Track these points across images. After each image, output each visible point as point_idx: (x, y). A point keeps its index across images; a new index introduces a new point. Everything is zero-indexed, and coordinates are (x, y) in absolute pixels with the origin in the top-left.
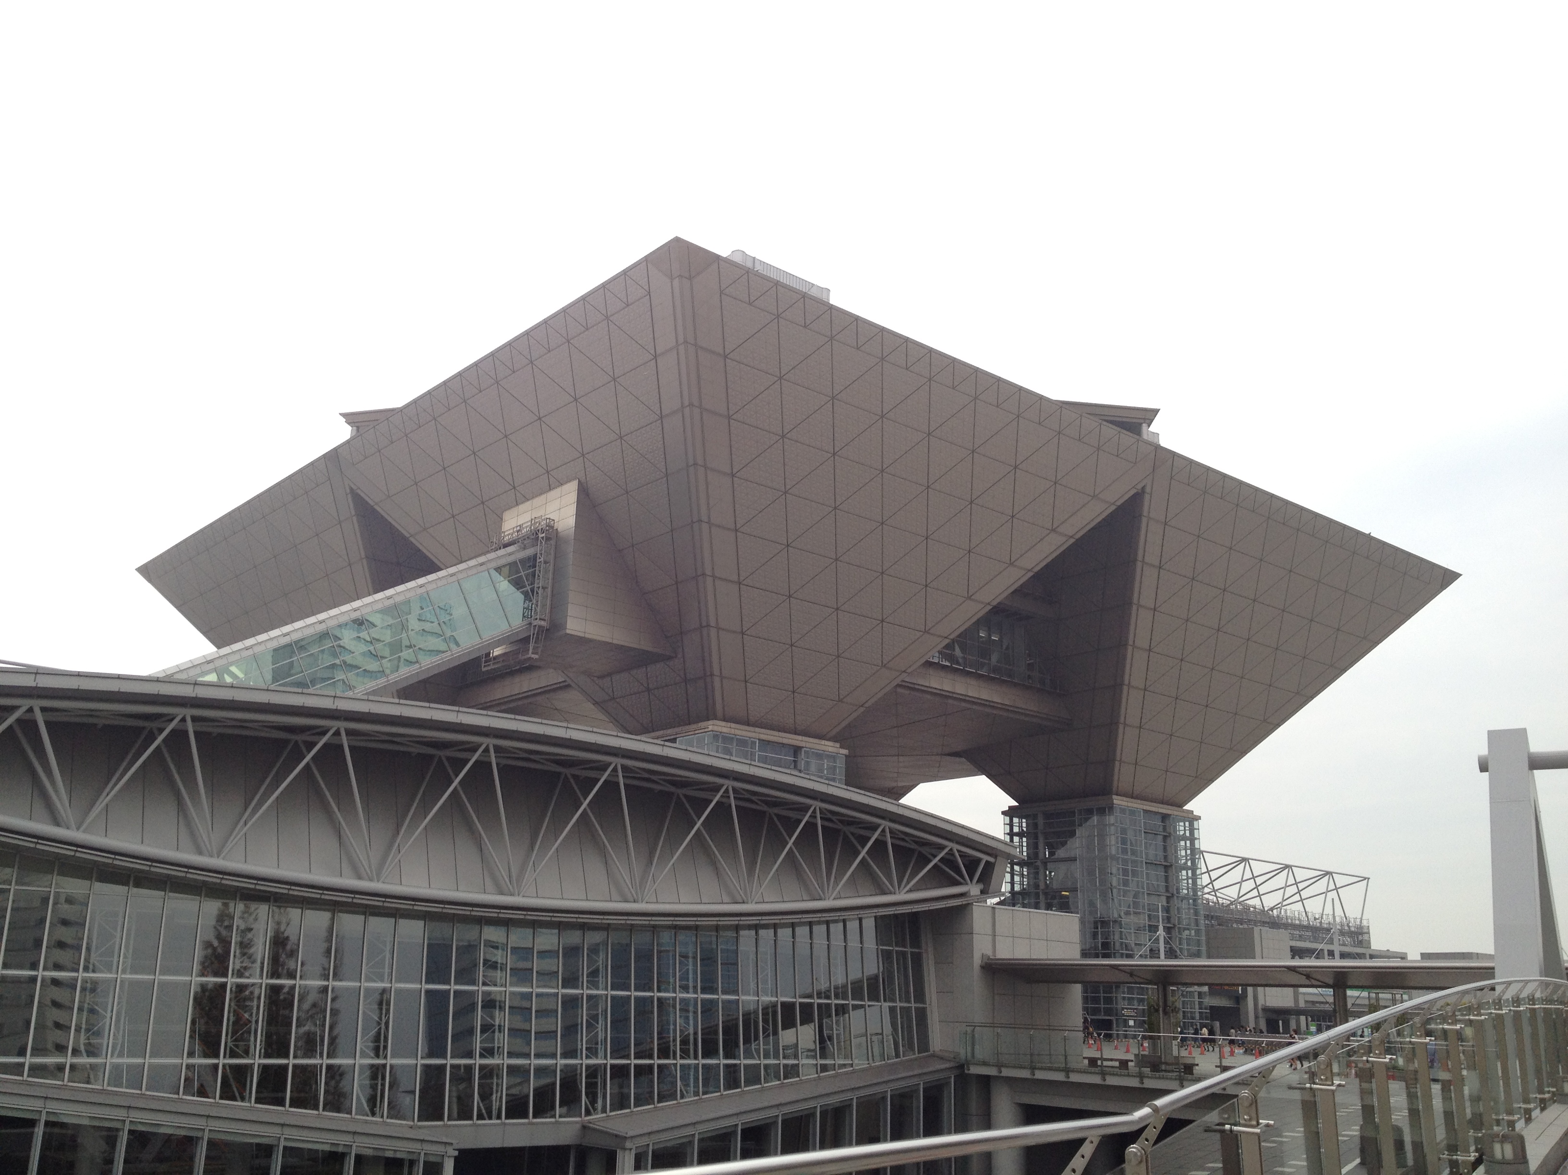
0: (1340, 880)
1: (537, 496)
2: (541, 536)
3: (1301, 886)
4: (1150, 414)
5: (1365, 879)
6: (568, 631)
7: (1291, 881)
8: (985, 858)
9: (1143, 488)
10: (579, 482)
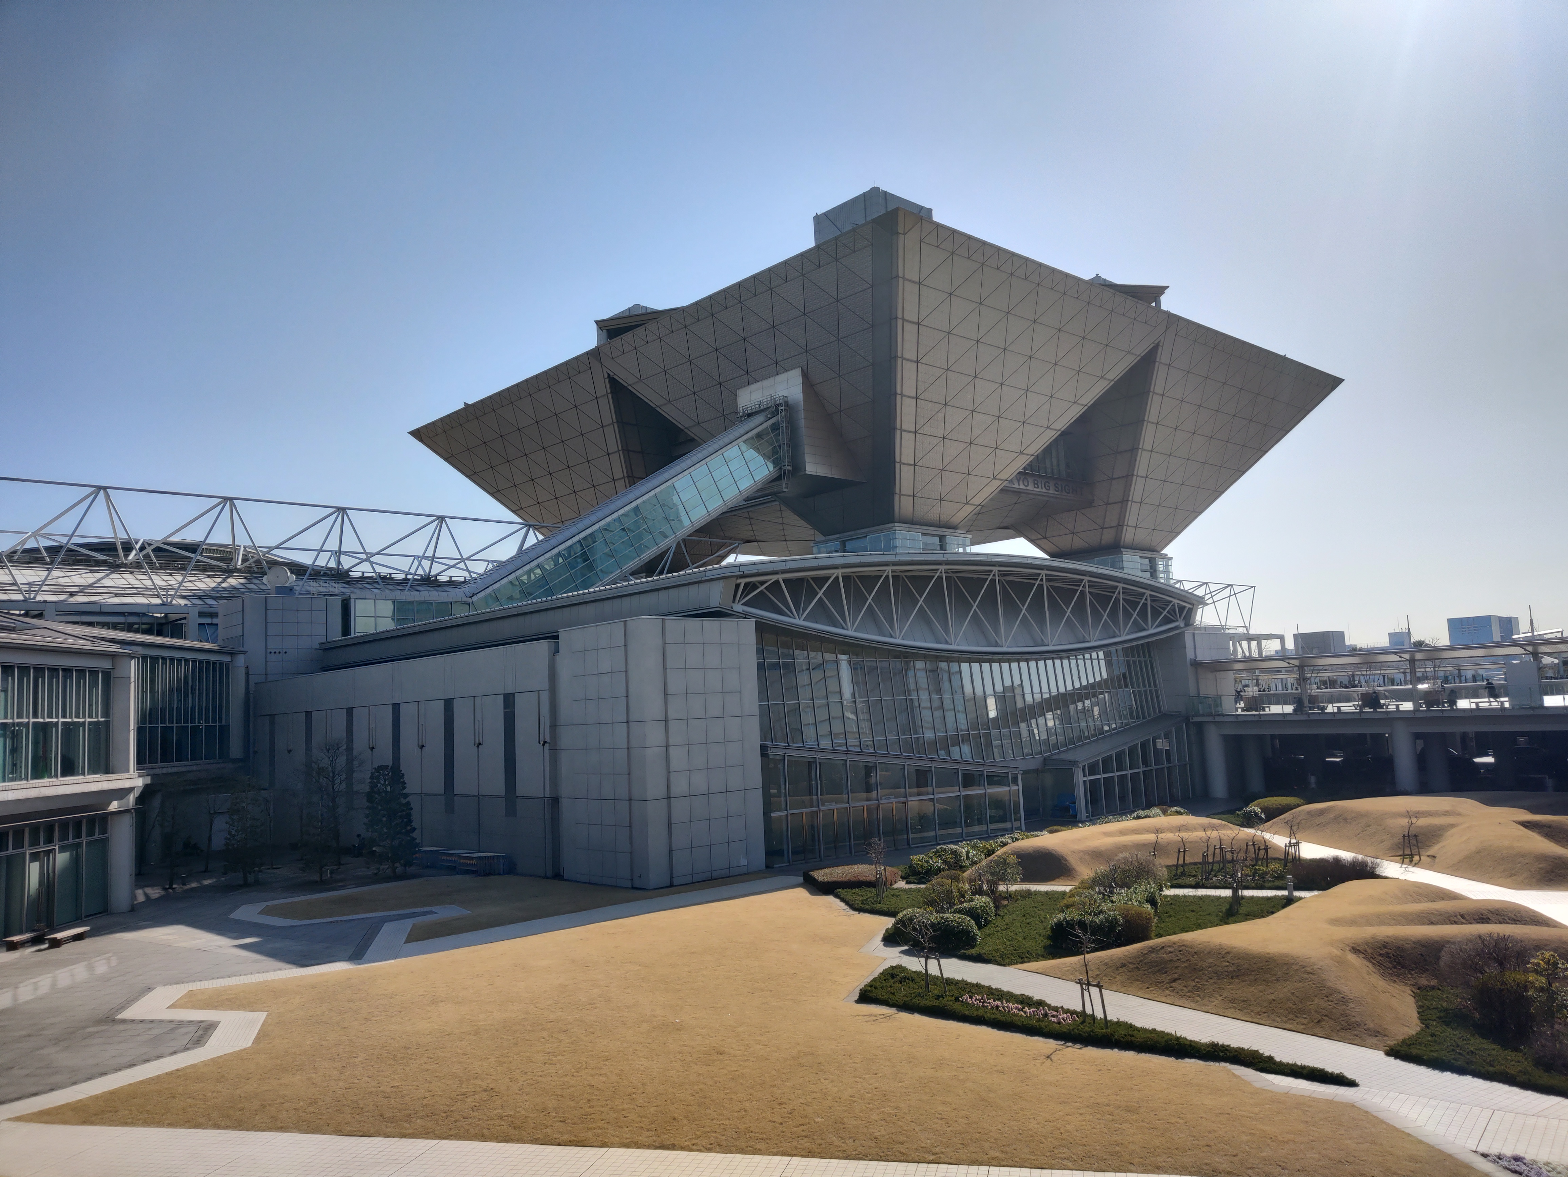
0: (1237, 589)
1: (766, 379)
2: (780, 408)
3: (1213, 594)
4: (1160, 290)
5: (1252, 587)
6: (807, 473)
7: (1208, 591)
8: (1188, 606)
9: (1159, 342)
10: (802, 370)
